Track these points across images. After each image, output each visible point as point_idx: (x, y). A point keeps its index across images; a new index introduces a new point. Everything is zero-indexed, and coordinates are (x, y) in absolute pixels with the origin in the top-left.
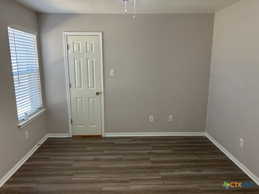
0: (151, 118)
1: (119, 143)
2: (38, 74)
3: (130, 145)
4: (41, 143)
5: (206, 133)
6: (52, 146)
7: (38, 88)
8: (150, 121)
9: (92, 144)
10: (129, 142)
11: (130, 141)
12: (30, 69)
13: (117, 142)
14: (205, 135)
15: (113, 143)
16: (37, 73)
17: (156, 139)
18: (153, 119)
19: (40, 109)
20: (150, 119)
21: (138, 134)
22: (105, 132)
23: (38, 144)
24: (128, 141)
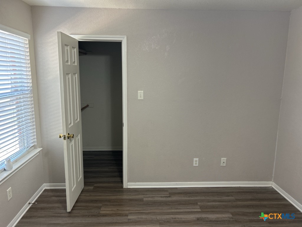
0: (196, 161)
1: (150, 199)
2: (30, 97)
3: (166, 204)
4: (32, 201)
5: (273, 183)
6: (50, 205)
7: (30, 118)
8: (194, 165)
9: (109, 201)
10: (164, 199)
11: (165, 197)
12: (19, 89)
13: (147, 197)
14: (271, 186)
15: (141, 200)
16: (28, 96)
17: (204, 193)
18: (197, 163)
19: (33, 148)
20: (194, 163)
21: (177, 185)
22: (128, 182)
23: (28, 202)
24: (163, 197)
